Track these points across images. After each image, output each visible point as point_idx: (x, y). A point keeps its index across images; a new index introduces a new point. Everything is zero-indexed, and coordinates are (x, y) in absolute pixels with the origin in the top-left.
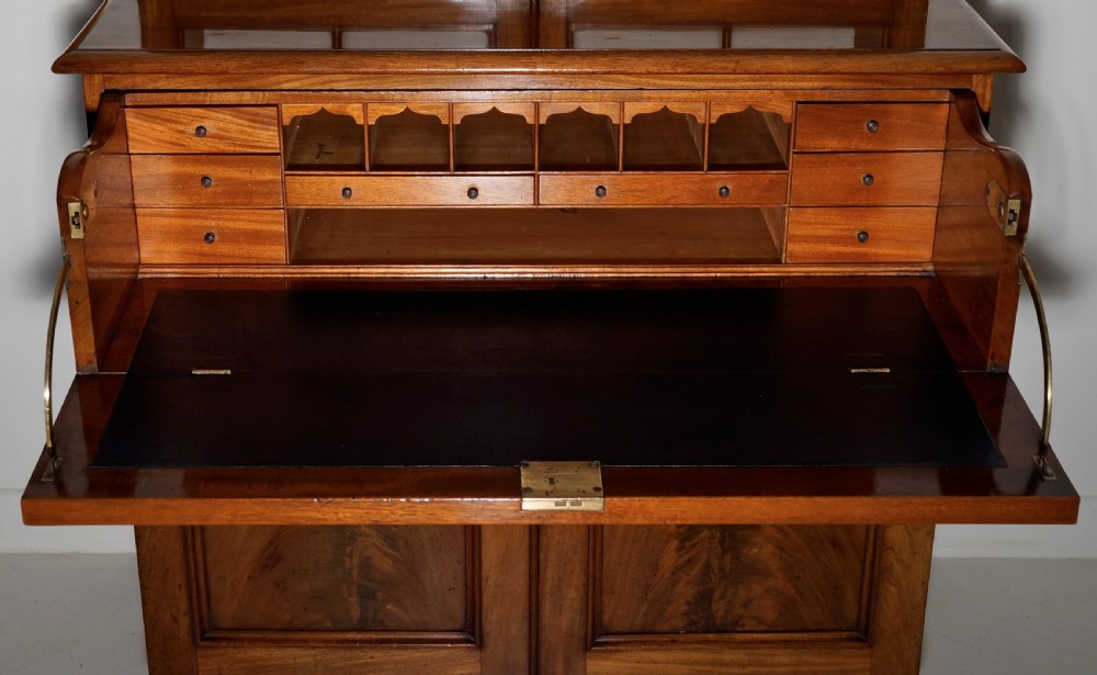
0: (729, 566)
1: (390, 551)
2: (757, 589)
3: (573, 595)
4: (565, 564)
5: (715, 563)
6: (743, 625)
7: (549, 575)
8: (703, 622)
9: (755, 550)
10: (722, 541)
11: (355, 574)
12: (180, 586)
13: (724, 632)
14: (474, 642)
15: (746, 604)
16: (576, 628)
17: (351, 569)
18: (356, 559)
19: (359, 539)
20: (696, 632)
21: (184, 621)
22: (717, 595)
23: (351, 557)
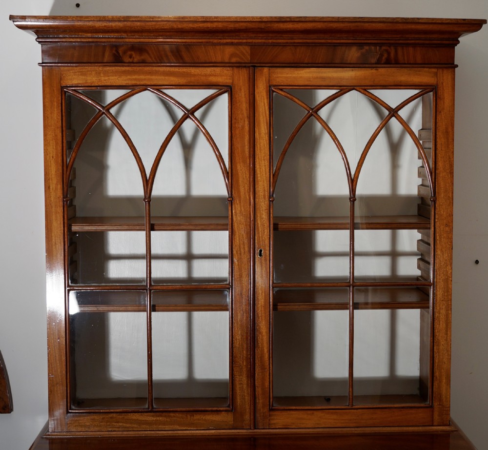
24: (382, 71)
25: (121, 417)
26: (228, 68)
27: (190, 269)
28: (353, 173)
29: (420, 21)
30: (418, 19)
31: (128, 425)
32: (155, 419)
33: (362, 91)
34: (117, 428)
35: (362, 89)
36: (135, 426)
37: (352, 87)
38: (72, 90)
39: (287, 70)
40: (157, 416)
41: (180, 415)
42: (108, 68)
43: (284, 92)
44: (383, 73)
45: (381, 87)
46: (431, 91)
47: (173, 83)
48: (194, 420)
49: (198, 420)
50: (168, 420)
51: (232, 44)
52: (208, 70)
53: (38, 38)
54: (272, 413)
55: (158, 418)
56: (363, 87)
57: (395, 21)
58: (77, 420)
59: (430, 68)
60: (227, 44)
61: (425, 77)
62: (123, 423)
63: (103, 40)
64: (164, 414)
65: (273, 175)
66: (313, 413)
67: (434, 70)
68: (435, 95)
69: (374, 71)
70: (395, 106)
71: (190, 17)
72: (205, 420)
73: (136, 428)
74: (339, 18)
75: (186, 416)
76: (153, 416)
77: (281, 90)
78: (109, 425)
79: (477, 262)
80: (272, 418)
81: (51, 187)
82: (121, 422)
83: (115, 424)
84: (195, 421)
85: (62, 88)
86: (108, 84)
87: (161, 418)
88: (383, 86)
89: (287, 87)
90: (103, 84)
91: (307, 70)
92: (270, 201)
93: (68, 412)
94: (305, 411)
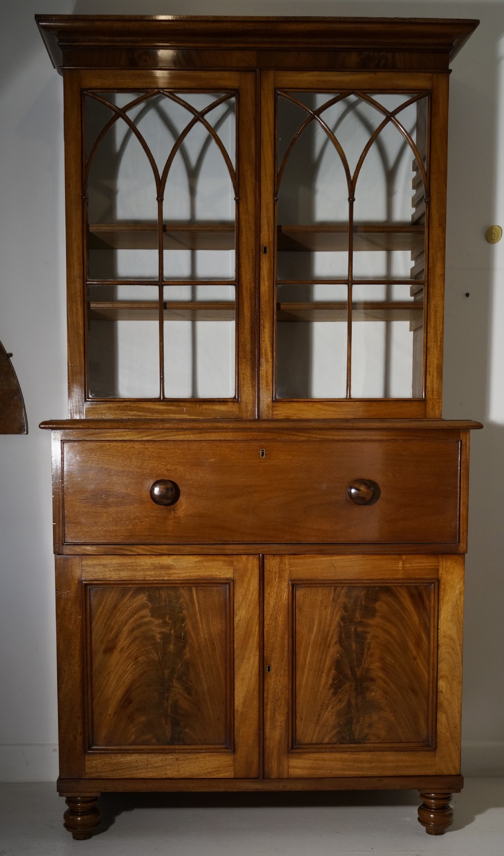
0: (360, 704)
1: (187, 696)
2: (375, 717)
3: (281, 719)
4: (277, 701)
5: (353, 701)
6: (368, 740)
7: (269, 707)
8: (348, 738)
9: (373, 694)
10: (356, 689)
11: (169, 710)
12: (79, 717)
13: (359, 743)
14: (230, 749)
15: (370, 726)
16: (283, 739)
17: (167, 707)
18: (170, 701)
19: (172, 689)
20: (345, 743)
21: (80, 738)
22: (354, 721)
23: (167, 700)
24: (381, 75)
25: (135, 405)
26: (236, 73)
27: (194, 292)
28: (352, 174)
29: (417, 21)
30: (415, 19)
31: (141, 414)
32: (166, 408)
33: (362, 95)
34: (131, 416)
35: (362, 93)
36: (148, 414)
37: (352, 91)
38: (91, 92)
39: (291, 73)
40: (168, 405)
41: (190, 405)
42: (124, 72)
43: (288, 94)
44: (382, 77)
45: (379, 91)
46: (425, 96)
47: (184, 86)
48: (202, 410)
49: (206, 409)
50: (179, 409)
51: (240, 49)
52: (218, 74)
53: (60, 41)
54: (275, 404)
55: (169, 408)
56: (362, 91)
57: (393, 21)
58: (94, 408)
59: (425, 73)
60: (235, 49)
61: (421, 81)
62: (137, 411)
63: (120, 44)
64: (175, 403)
65: (278, 176)
66: (313, 405)
67: (429, 75)
68: (430, 100)
69: (372, 75)
70: (393, 111)
71: (202, 17)
72: (213, 410)
73: (149, 416)
74: (340, 17)
75: (195, 405)
76: (164, 405)
77: (286, 92)
78: (124, 413)
79: (467, 295)
80: (276, 408)
81: (71, 186)
82: (135, 411)
83: (129, 412)
84: (204, 411)
85: (82, 90)
86: (125, 87)
87: (172, 408)
88: (382, 90)
89: (291, 90)
90: (120, 87)
91: (310, 73)
92: (274, 200)
93: (86, 401)
94: (306, 403)
